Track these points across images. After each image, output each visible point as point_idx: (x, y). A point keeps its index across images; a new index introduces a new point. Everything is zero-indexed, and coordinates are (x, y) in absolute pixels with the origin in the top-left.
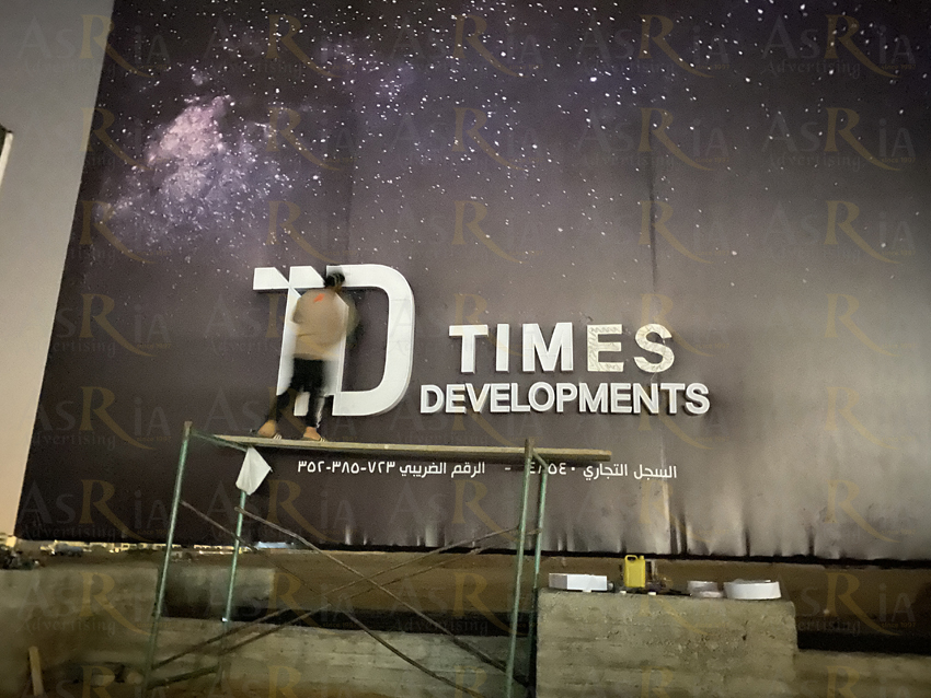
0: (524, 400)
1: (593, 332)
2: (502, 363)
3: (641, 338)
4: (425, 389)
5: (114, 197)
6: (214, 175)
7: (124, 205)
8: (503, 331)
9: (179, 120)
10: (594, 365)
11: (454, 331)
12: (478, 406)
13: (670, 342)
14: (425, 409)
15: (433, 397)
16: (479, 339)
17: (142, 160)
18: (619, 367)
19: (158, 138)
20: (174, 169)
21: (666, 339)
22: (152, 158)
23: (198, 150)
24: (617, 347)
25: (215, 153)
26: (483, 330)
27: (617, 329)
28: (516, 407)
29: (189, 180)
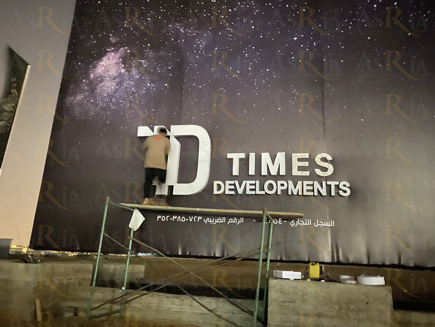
0: (262, 189)
1: (295, 157)
2: (252, 171)
3: (318, 160)
4: (216, 183)
5: (75, 94)
6: (120, 84)
7: (79, 97)
8: (252, 156)
9: (104, 59)
10: (295, 172)
11: (229, 156)
12: (240, 191)
13: (332, 162)
14: (216, 192)
15: (219, 187)
16: (241, 160)
17: (87, 77)
18: (307, 173)
19: (95, 67)
20: (101, 81)
21: (330, 160)
22: (92, 76)
23: (113, 72)
24: (306, 164)
25: (121, 74)
26: (243, 155)
27: (307, 155)
28: (258, 192)
29: (108, 86)
